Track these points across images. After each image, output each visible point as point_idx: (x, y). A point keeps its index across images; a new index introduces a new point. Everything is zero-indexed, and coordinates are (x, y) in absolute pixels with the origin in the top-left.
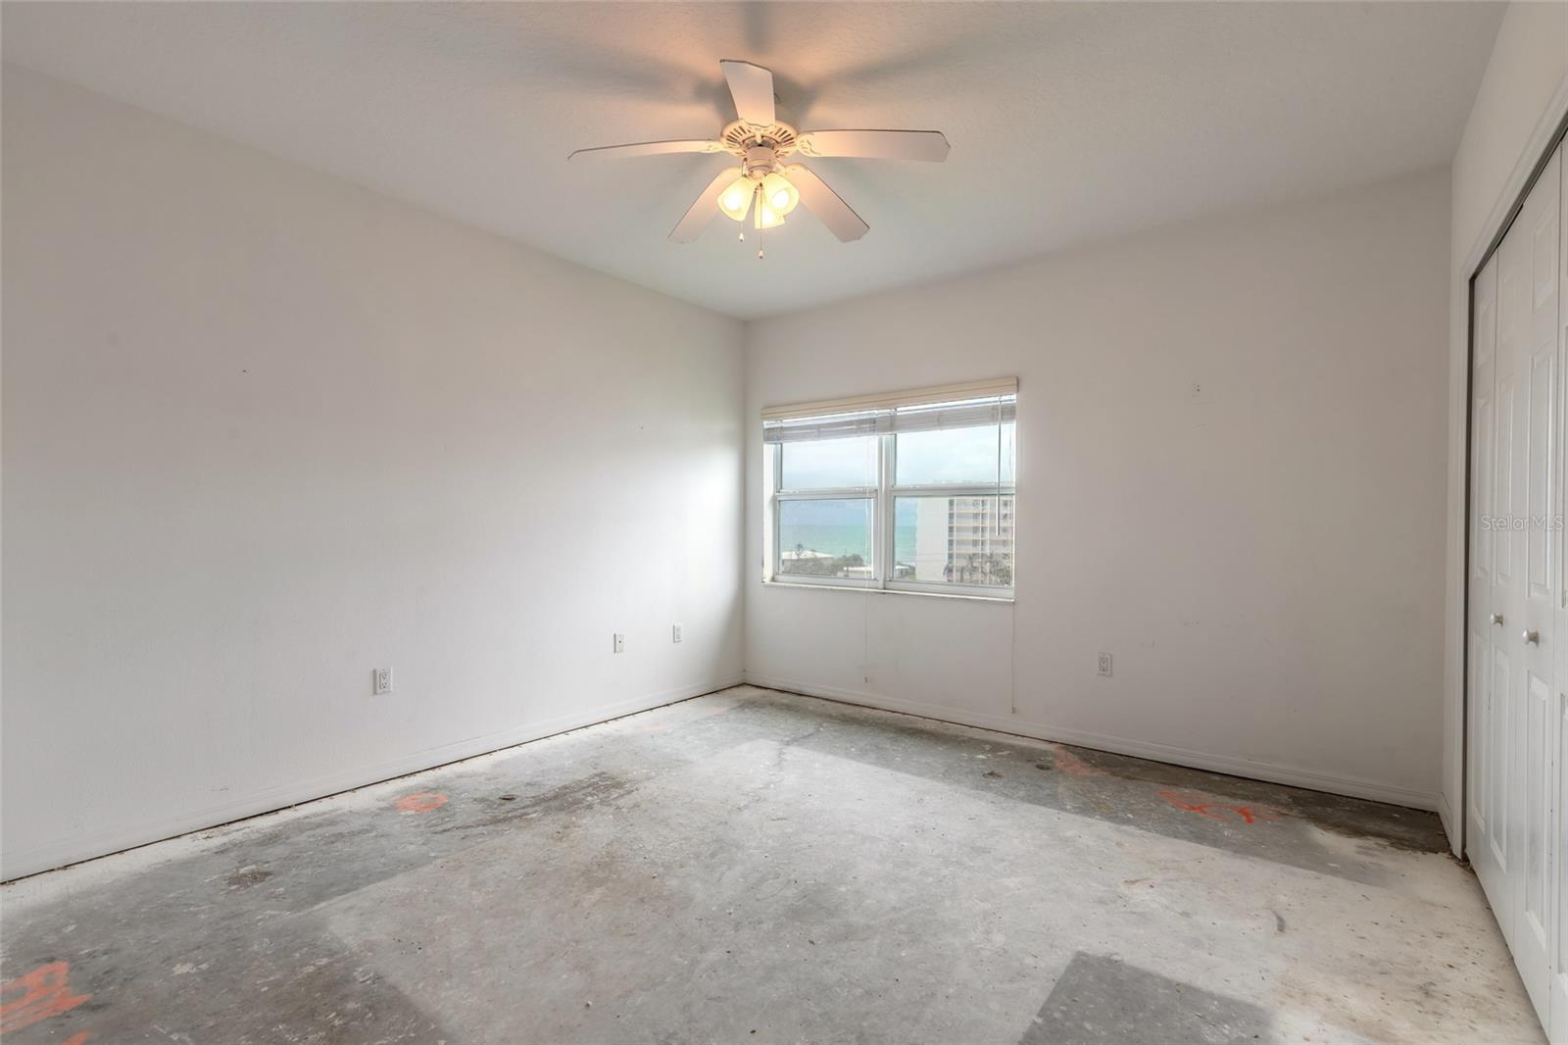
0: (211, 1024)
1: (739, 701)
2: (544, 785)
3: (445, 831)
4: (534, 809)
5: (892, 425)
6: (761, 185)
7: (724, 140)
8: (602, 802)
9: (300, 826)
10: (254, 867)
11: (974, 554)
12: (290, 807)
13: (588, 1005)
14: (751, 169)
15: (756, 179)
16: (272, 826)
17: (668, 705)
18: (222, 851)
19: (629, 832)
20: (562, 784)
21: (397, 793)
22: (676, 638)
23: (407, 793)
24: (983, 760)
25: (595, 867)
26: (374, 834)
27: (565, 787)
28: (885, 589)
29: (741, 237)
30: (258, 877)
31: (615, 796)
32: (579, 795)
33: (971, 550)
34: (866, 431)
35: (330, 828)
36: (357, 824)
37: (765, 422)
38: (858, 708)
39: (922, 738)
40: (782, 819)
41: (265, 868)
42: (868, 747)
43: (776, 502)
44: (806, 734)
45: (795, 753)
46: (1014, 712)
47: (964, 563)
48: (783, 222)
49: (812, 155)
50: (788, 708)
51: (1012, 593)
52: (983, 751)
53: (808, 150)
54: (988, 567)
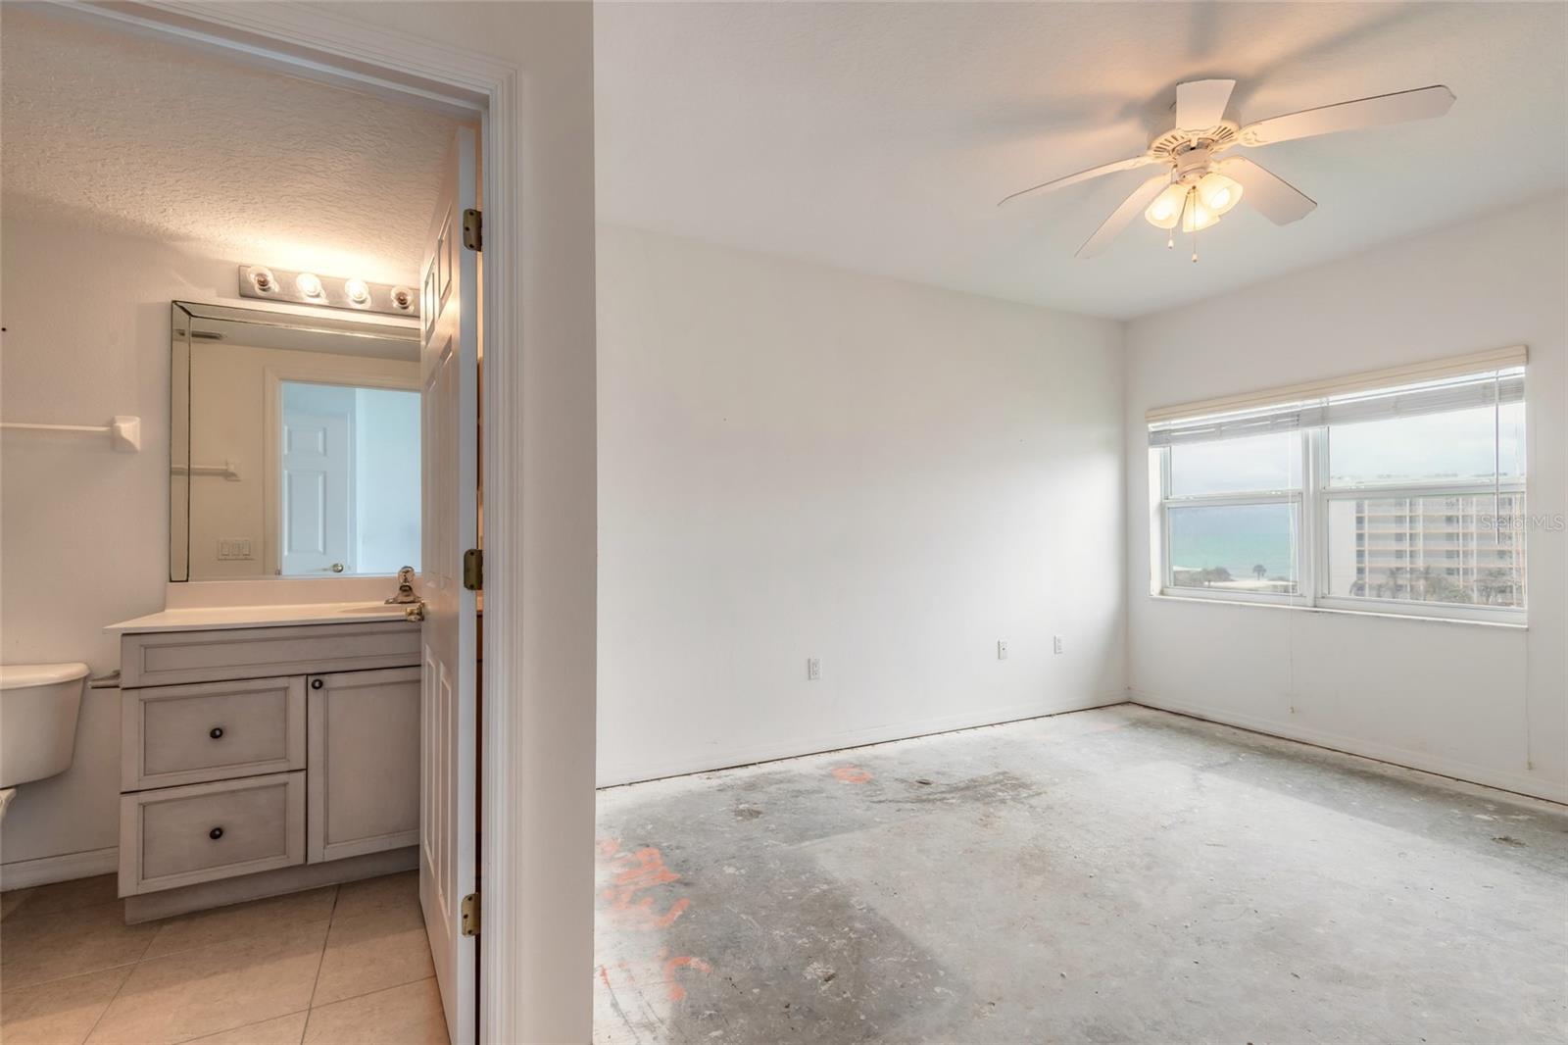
0: (764, 914)
1: (1128, 719)
2: (954, 776)
3: (880, 802)
4: (952, 795)
5: (1323, 417)
6: (1194, 188)
7: (1151, 152)
8: (1013, 799)
9: (769, 780)
10: (747, 805)
11: (1398, 569)
12: (755, 764)
13: (1062, 975)
14: (1183, 175)
15: (1188, 183)
16: (748, 777)
17: (1050, 716)
18: (721, 790)
19: (1049, 830)
20: (969, 777)
21: (831, 764)
22: (1057, 649)
23: (838, 765)
24: (1488, 821)
25: (1028, 857)
26: (824, 795)
27: (973, 780)
28: (1315, 607)
29: (1171, 244)
30: (755, 814)
31: (1025, 795)
32: (990, 789)
33: (1394, 563)
34: (1287, 427)
35: (788, 785)
36: (810, 785)
37: (1150, 425)
38: (1283, 742)
39: (1384, 785)
40: (1218, 845)
41: (755, 808)
42: (1309, 786)
43: (1162, 509)
44: (1222, 762)
45: (1210, 779)
46: (1530, 768)
47: (1381, 579)
48: (1218, 220)
49: (1257, 145)
50: (1191, 732)
51: (1524, 617)
52: (1486, 812)
53: (1253, 141)
54: (1421, 584)
